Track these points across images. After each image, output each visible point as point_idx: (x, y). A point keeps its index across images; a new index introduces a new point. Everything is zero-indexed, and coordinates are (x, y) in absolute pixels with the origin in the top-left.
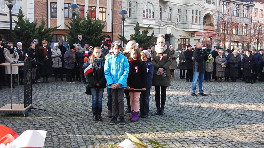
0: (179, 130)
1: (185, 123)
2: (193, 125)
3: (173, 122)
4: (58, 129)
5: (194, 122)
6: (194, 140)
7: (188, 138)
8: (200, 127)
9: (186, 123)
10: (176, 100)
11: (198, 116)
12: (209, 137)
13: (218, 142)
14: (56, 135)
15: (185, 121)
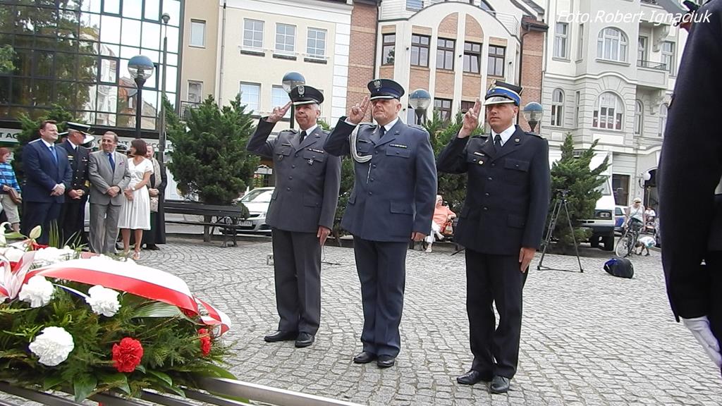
0: (620, 356)
1: (643, 347)
2: (663, 353)
3: (614, 342)
4: (348, 324)
5: (669, 349)
6: (652, 378)
7: (637, 372)
8: (681, 358)
9: (649, 348)
10: (644, 307)
11: (688, 340)
12: (697, 377)
13: (715, 390)
14: (342, 331)
15: (645, 344)
